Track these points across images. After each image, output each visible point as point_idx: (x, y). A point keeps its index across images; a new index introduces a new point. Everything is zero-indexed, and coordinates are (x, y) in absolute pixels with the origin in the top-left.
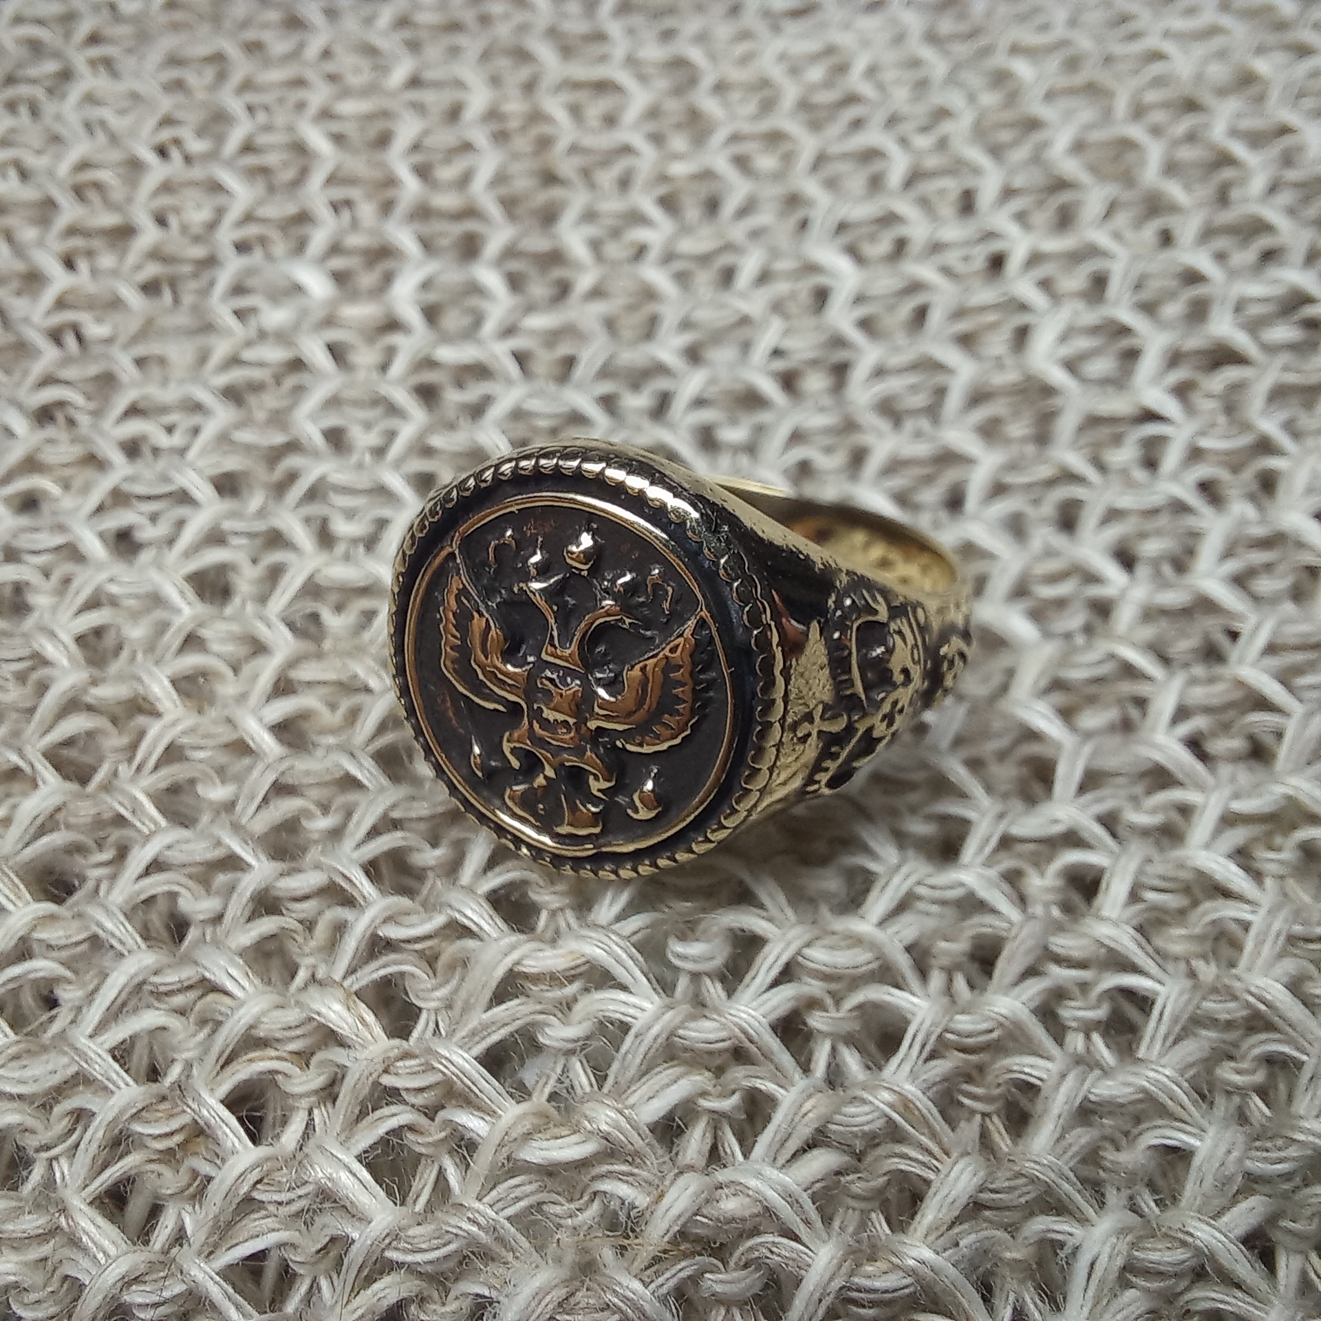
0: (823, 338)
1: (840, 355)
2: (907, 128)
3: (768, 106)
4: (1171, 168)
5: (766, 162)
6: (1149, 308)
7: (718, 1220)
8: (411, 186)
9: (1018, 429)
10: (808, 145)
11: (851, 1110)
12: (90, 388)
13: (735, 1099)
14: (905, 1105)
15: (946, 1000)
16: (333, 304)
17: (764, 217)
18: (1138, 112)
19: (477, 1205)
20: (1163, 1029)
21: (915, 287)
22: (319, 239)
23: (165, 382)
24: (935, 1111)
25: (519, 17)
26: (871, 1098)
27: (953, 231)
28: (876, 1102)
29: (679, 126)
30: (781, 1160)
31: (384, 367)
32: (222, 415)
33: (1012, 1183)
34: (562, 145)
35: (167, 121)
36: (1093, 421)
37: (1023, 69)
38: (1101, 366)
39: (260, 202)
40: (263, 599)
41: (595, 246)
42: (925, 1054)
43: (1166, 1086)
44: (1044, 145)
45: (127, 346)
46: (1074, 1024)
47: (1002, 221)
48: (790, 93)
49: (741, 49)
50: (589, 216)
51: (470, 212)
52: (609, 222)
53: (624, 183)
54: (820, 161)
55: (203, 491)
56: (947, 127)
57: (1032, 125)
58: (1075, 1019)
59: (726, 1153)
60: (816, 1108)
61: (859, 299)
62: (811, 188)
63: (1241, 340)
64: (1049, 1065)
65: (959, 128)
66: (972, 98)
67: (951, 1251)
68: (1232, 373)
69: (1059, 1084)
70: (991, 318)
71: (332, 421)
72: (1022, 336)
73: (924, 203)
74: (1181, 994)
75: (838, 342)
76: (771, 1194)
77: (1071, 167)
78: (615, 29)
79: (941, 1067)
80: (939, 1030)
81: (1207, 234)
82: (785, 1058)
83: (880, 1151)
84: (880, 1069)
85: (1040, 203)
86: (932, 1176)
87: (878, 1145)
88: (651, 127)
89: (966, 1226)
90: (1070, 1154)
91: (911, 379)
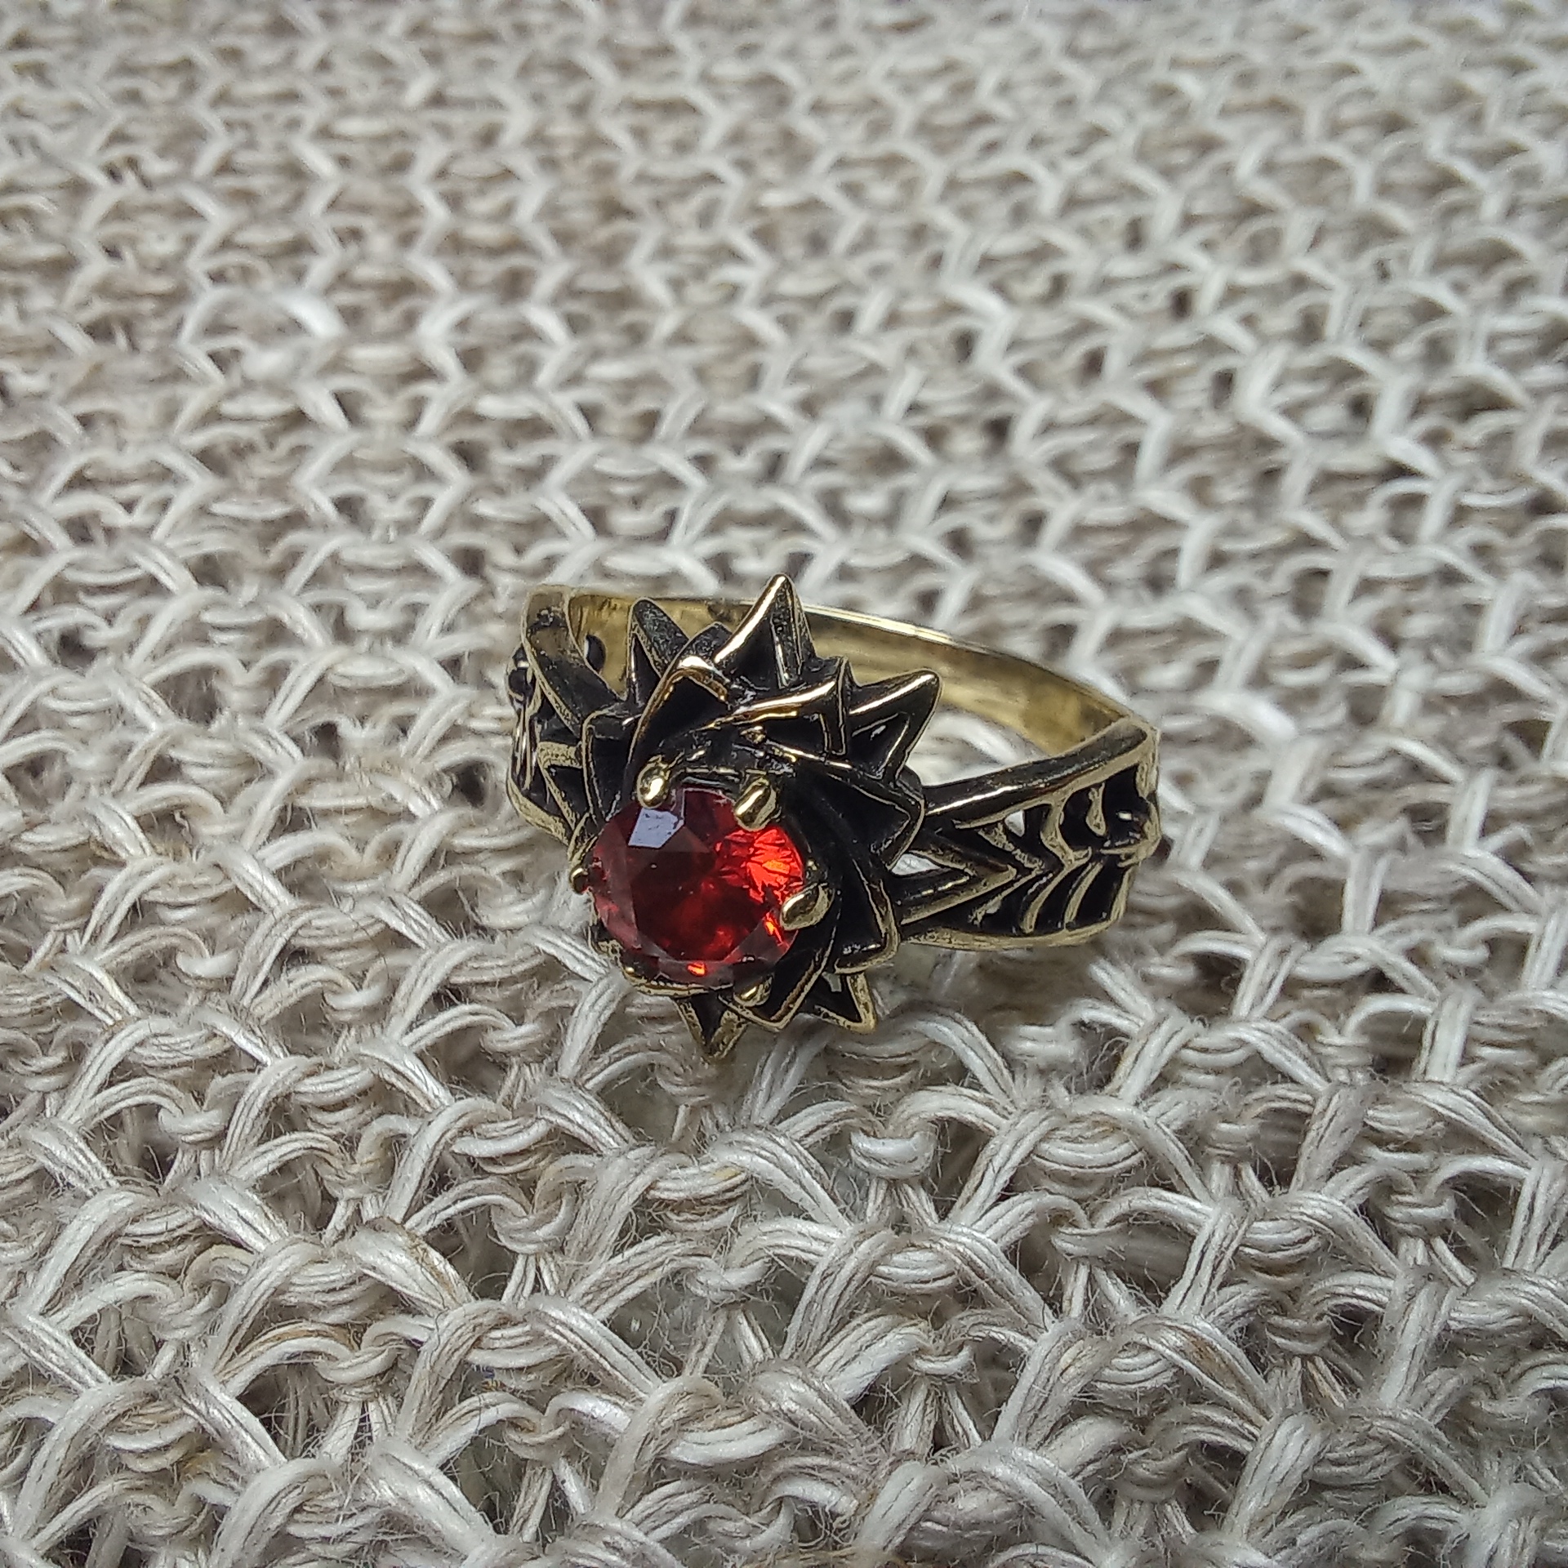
0: (974, 387)
1: (995, 411)
2: (1057, 149)
3: (879, 129)
4: (1385, 189)
5: (883, 192)
6: (1381, 346)
7: (957, 1525)
8: (437, 215)
9: (1229, 492)
10: (934, 170)
11: (1124, 1361)
12: (16, 454)
13: (965, 1353)
14: (1201, 1349)
15: (1236, 1203)
16: (343, 344)
17: (886, 254)
18: (1335, 130)
19: (617, 1525)
20: (1537, 1227)
21: (1086, 327)
22: (320, 269)
23: (121, 446)
24: (1240, 1354)
25: (564, 28)
26: (1152, 1343)
27: (1125, 266)
28: (1160, 1347)
29: (770, 153)
30: (1037, 1438)
31: (411, 424)
32: (199, 484)
33: (1360, 1450)
34: (628, 171)
35: (119, 137)
36: (1327, 479)
37: (1190, 85)
38: (1330, 415)
39: (240, 227)
40: (260, 712)
41: (677, 285)
42: (1218, 1279)
43: (1554, 1306)
44: (1227, 169)
45: (64, 402)
46: (1409, 1228)
47: (1186, 250)
48: (906, 113)
49: (841, 66)
50: (666, 252)
51: (516, 245)
52: (691, 259)
53: (706, 218)
54: (953, 185)
55: (176, 578)
56: (1102, 150)
57: (1206, 145)
58: (1411, 1220)
59: (957, 1434)
60: (1078, 1360)
61: (1015, 344)
62: (943, 218)
63: (1500, 380)
64: (1390, 1283)
65: (1117, 152)
66: (1130, 116)
67: (1283, 1553)
68: (1490, 422)
69: (1407, 1309)
70: (1182, 362)
71: (346, 487)
72: (1225, 382)
73: (1085, 232)
74: (1554, 1179)
75: (992, 392)
76: (1026, 1484)
77: (1264, 190)
78: (683, 41)
79: (1243, 1295)
80: (1235, 1245)
81: (1441, 263)
82: (1029, 1296)
83: (1170, 1417)
84: (1158, 1301)
85: (1229, 233)
86: (1247, 1447)
87: (1165, 1409)
88: (736, 152)
89: (1299, 1516)
90: (1432, 1406)
91: (1088, 436)
